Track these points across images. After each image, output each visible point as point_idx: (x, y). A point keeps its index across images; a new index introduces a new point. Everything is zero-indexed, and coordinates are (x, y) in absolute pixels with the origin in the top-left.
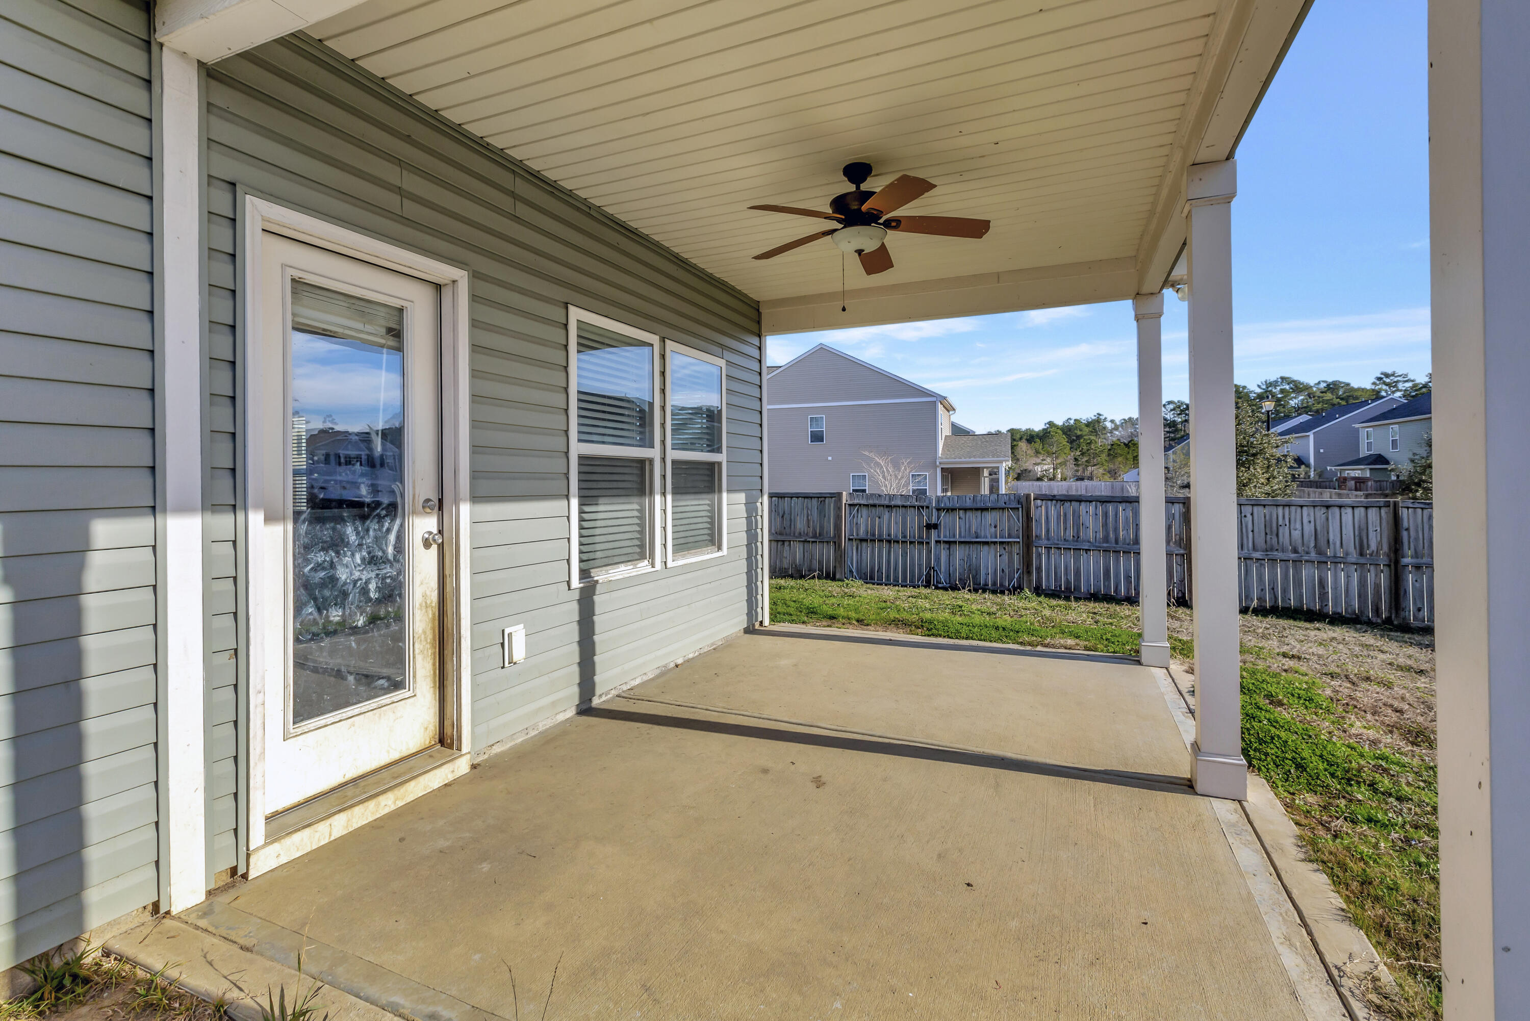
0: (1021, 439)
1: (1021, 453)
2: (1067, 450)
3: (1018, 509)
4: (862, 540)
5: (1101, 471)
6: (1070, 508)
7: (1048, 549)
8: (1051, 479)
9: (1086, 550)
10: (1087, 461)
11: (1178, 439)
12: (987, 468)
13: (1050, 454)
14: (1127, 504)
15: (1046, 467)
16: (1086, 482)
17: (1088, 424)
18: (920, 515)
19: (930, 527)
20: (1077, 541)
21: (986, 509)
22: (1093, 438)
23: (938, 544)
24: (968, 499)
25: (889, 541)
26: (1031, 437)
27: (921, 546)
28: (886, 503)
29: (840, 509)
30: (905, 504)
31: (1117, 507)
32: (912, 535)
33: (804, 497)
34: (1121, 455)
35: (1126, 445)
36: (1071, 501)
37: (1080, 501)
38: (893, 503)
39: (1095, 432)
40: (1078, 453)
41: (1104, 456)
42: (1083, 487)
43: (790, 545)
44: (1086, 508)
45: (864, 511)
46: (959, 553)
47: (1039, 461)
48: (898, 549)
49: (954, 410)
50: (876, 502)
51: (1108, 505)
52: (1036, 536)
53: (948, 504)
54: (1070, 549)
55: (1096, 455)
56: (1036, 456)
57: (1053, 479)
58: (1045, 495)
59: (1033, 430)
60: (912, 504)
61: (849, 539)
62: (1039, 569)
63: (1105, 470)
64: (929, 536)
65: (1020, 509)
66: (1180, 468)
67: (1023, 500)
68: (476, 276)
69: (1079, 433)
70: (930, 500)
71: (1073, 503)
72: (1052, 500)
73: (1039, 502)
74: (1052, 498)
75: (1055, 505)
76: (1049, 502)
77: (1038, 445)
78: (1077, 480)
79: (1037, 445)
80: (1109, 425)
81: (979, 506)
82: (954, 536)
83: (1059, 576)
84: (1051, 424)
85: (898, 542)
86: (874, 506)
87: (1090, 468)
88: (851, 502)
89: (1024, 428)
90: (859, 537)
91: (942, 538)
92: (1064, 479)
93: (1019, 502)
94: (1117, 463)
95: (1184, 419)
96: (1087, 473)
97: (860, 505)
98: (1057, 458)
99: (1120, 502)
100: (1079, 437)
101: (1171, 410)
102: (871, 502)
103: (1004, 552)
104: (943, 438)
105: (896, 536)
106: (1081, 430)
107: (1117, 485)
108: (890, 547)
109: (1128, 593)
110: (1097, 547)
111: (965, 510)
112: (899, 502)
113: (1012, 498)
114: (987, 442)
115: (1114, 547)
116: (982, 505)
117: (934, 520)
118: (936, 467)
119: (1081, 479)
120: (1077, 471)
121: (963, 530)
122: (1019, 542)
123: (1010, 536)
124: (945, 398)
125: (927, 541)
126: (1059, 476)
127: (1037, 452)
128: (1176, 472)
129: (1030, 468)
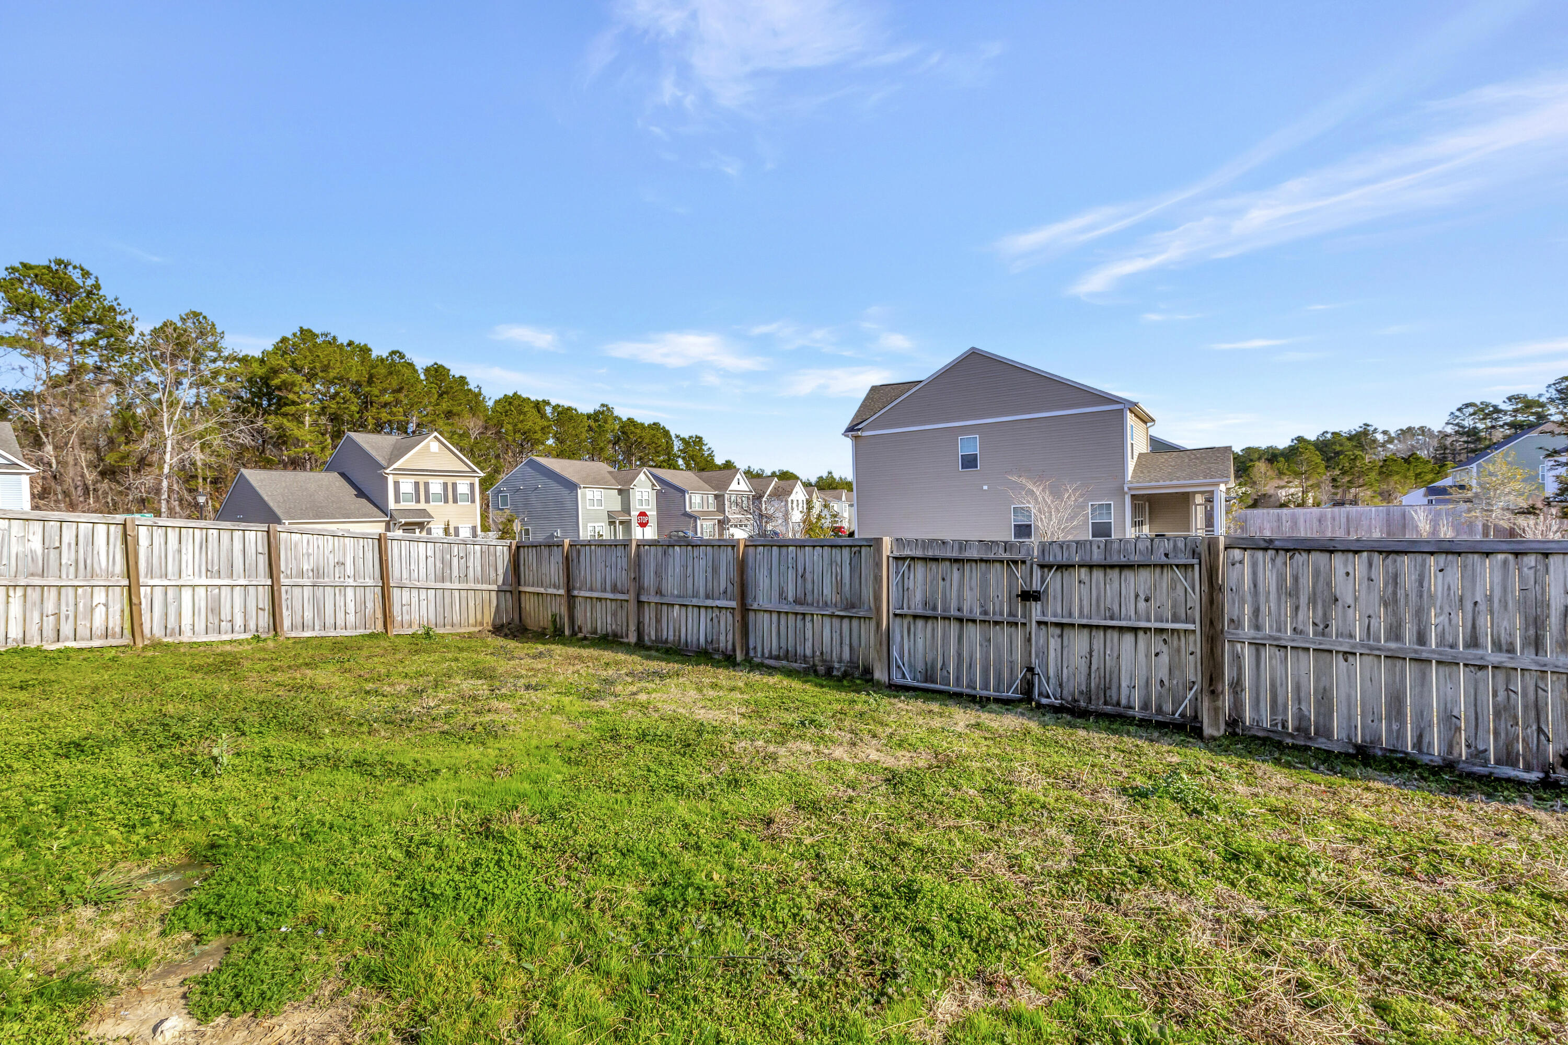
0: (1259, 459)
1: (1258, 475)
2: (1321, 469)
3: (1192, 566)
4: (915, 617)
5: (1369, 493)
6: (1306, 564)
7: (1258, 646)
8: (1299, 505)
9: (1345, 653)
10: (1349, 482)
11: (1481, 450)
12: (1202, 493)
13: (1297, 474)
14: (1450, 557)
15: (1292, 490)
16: (1348, 508)
17: (1351, 438)
18: (1012, 575)
19: (1028, 596)
20: (1323, 635)
21: (1130, 567)
22: (1357, 453)
23: (1043, 627)
24: (1095, 548)
25: (960, 620)
26: (1272, 456)
27: (1013, 629)
28: (955, 554)
29: (878, 565)
30: (984, 556)
31: (1423, 564)
32: (997, 609)
33: (831, 546)
34: (1398, 473)
35: (1407, 460)
36: (1309, 551)
37: (1330, 550)
38: (967, 554)
39: (1360, 446)
40: (1337, 472)
41: (1373, 475)
42: (1343, 515)
43: (812, 620)
44: (1346, 565)
45: (920, 567)
46: (1079, 643)
47: (1282, 483)
48: (973, 633)
49: (1153, 420)
50: (938, 553)
51: (1399, 559)
52: (1232, 621)
53: (1059, 558)
54: (1308, 649)
55: (1362, 474)
56: (1280, 478)
57: (1302, 505)
58: (1252, 539)
59: (1276, 449)
60: (998, 556)
61: (896, 615)
62: (1237, 686)
63: (1375, 492)
64: (1026, 614)
65: (1197, 567)
66: (1503, 484)
67: (1203, 550)
69: (1338, 448)
70: (1028, 550)
71: (1314, 556)
72: (1265, 549)
73: (1237, 554)
74: (1267, 546)
75: (1273, 560)
76: (1260, 554)
77: (1282, 464)
78: (1334, 505)
79: (1280, 465)
80: (1380, 437)
81: (1115, 559)
82: (1070, 615)
83: (1280, 700)
84: (1300, 439)
85: (974, 621)
86: (935, 560)
87: (1353, 490)
88: (896, 554)
89: (1264, 446)
90: (911, 612)
91: (1050, 619)
92: (1317, 504)
93: (1194, 553)
94: (1392, 483)
95: (1489, 424)
96: (1350, 496)
97: (913, 559)
98: (1307, 479)
99: (1432, 553)
100: (1338, 454)
101: (1471, 415)
102: (930, 553)
103: (1165, 649)
104: (1136, 457)
105: (971, 612)
106: (1341, 445)
107: (1396, 512)
108: (961, 629)
109: (1450, 752)
110: (1371, 648)
111: (1091, 567)
112: (973, 554)
113: (1181, 545)
114: (1197, 458)
115: (1416, 651)
116: (1123, 560)
117: (1036, 585)
118: (1124, 494)
119: (1341, 504)
120: (1336, 494)
121: (1086, 603)
122: (1194, 631)
123: (1175, 619)
124: (1136, 404)
125: (1023, 621)
126: (1311, 501)
127: (1281, 474)
128: (1496, 490)
129: (1272, 492)
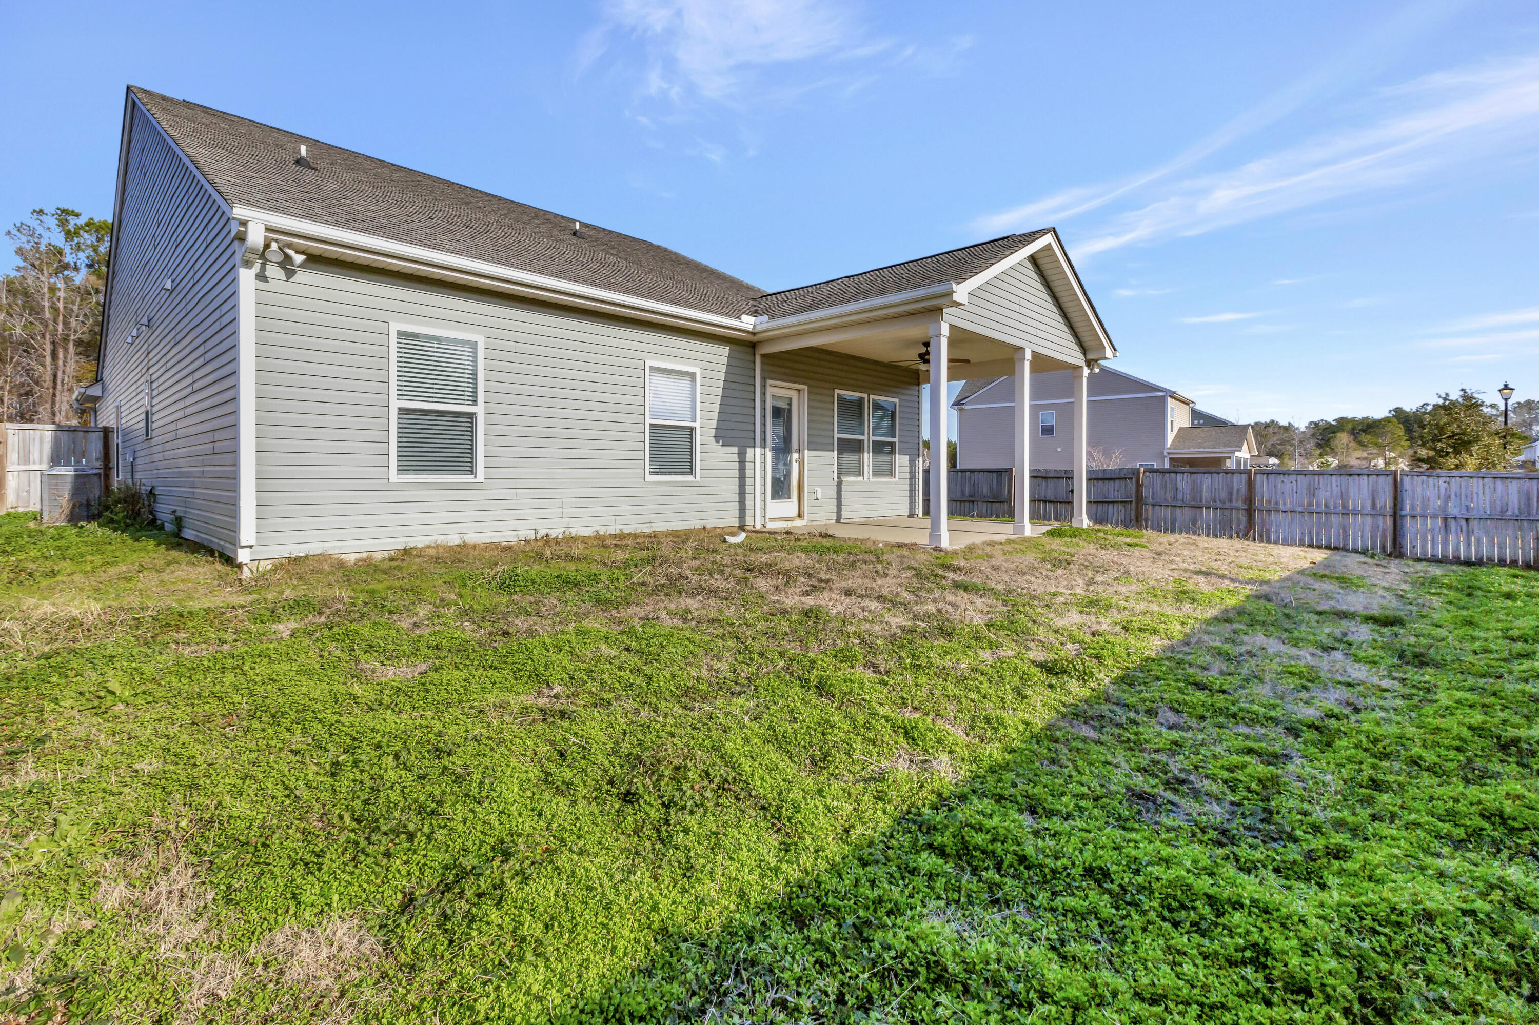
68: (809, 386)
104: (1175, 431)
114: (1222, 433)
118: (1164, 457)
